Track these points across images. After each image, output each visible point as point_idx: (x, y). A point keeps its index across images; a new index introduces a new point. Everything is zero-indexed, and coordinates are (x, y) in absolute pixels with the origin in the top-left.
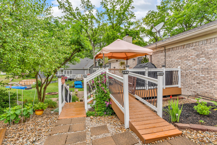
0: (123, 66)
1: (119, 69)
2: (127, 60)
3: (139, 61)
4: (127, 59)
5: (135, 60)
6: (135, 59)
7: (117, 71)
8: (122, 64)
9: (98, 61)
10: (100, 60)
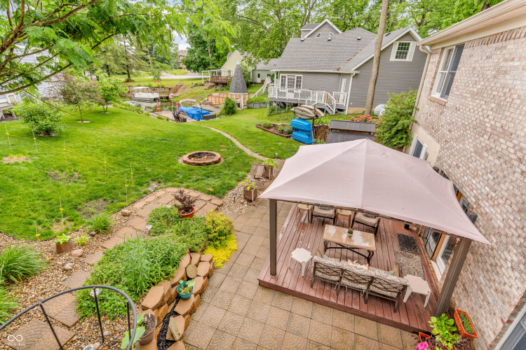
9: (398, 42)
10: (408, 34)
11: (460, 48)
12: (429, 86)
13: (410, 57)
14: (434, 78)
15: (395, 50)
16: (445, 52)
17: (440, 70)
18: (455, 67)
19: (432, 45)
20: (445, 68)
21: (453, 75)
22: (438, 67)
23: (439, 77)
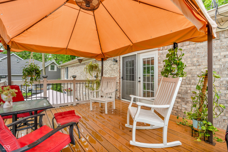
0: (94, 74)
1: (85, 81)
2: (103, 60)
3: (125, 64)
4: (103, 57)
5: (116, 61)
6: (118, 59)
7: (81, 85)
8: (92, 68)
9: (50, 65)
10: (53, 63)
11: (67, 68)
12: (63, 77)
13: (55, 70)
14: (64, 75)
15: (50, 67)
16: (65, 68)
17: (65, 73)
18: (68, 72)
19: (61, 67)
20: (66, 72)
21: (68, 73)
22: (64, 72)
23: (65, 74)
